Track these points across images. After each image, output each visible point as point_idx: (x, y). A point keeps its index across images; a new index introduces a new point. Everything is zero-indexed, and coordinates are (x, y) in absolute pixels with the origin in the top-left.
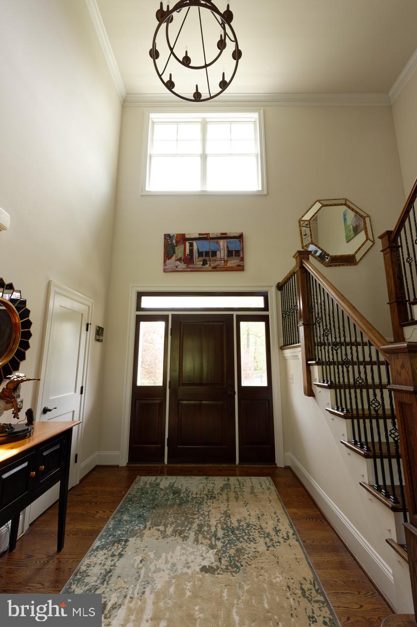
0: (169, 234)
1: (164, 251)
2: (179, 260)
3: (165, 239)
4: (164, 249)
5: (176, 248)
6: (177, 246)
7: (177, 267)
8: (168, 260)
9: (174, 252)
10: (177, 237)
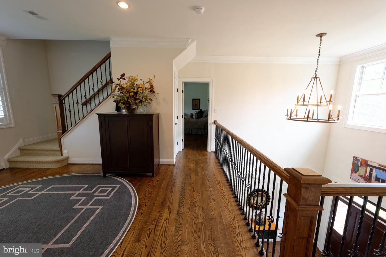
0: (357, 158)
1: (352, 167)
2: (361, 176)
3: (354, 159)
4: (352, 165)
5: (360, 168)
6: (361, 167)
7: (358, 180)
8: (354, 173)
9: (358, 170)
10: (361, 161)
